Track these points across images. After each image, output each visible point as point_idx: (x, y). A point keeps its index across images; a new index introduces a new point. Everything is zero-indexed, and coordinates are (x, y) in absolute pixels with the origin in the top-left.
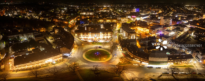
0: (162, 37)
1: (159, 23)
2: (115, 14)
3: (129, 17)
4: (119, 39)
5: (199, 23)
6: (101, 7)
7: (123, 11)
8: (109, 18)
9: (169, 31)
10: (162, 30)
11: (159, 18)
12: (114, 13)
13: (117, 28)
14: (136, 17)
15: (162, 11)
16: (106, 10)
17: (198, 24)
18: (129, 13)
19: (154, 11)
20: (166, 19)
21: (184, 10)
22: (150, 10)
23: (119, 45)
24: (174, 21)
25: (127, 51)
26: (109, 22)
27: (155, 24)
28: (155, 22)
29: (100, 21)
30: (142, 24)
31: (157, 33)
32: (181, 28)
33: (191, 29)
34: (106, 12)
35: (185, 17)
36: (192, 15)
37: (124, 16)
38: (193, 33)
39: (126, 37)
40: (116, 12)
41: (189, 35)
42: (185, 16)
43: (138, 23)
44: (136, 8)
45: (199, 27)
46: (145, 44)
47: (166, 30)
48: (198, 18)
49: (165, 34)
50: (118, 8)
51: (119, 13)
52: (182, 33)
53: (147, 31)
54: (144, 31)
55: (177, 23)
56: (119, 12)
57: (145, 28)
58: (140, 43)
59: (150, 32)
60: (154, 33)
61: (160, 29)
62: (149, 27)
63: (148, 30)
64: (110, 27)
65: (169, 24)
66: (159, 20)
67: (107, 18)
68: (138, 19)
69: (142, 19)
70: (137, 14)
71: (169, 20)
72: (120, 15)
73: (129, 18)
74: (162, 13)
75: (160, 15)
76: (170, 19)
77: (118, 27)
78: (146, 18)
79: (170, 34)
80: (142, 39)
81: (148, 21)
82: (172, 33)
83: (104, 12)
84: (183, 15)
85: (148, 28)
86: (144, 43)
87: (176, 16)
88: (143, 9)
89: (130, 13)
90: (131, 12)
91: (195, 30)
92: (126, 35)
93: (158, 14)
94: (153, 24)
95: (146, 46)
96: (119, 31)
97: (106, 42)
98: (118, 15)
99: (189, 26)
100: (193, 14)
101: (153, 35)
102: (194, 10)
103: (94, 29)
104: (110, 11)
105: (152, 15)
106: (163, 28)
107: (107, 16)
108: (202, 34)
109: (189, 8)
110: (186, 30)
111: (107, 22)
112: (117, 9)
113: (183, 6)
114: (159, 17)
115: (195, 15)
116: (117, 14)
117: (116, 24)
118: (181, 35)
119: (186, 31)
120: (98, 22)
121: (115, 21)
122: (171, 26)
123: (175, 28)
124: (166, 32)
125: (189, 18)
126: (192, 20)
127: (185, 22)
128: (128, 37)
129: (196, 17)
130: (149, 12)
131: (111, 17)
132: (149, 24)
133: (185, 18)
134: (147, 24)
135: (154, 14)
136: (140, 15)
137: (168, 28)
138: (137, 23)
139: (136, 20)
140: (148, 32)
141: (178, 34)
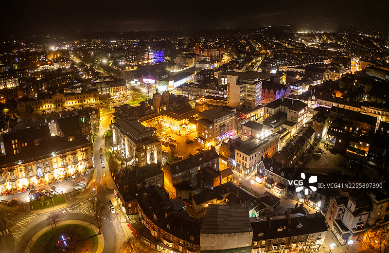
0: (237, 151)
1: (223, 99)
2: (88, 74)
3: (134, 83)
4: (111, 171)
5: (342, 91)
6: (42, 53)
7: (115, 64)
8: (73, 94)
9: (253, 125)
10: (234, 123)
11: (224, 81)
12: (86, 71)
13: (100, 127)
14: (156, 83)
15: (230, 55)
16: (56, 61)
17: (339, 95)
18: (132, 67)
19: (208, 59)
20: (243, 83)
21: (295, 50)
22: (194, 55)
23: (115, 193)
24: (267, 90)
25: (140, 215)
26: (75, 109)
27: (214, 102)
28: (213, 97)
29: (44, 107)
30: (174, 105)
31: (221, 134)
32: (290, 115)
33: (321, 115)
34: (59, 69)
35: (300, 74)
36: (320, 65)
37: (117, 80)
38: (325, 131)
39: (132, 158)
40: (92, 69)
41: (316, 139)
42: (299, 70)
43: (163, 103)
44: (153, 48)
45: (341, 106)
46: (189, 183)
47: (246, 125)
48: (338, 72)
49: (245, 138)
50: (98, 53)
51: (102, 71)
52: (294, 131)
53: (192, 129)
54: (183, 133)
55: (278, 97)
56: (102, 66)
57: (184, 121)
58: (173, 180)
59: (199, 133)
60: (213, 136)
61: (227, 120)
62: (197, 115)
63: (193, 127)
64: (80, 128)
65: (254, 101)
66: (225, 87)
67: (67, 95)
68: (162, 88)
69: (172, 87)
70: (159, 72)
71: (253, 86)
72: (105, 78)
73: (134, 89)
74: (232, 63)
75: (225, 70)
76: (255, 83)
77: (104, 122)
78: (186, 84)
79: (258, 136)
80: (179, 164)
81: (192, 95)
82: (265, 134)
83: (53, 71)
84: (294, 64)
85: (192, 121)
86: (186, 176)
87: (274, 71)
88: (174, 54)
89: (135, 68)
90: (138, 66)
91: (331, 118)
92: (131, 152)
93: (221, 67)
94: (209, 106)
95: (191, 189)
96: (108, 138)
97: (77, 188)
98: (100, 78)
99: (312, 104)
100: (322, 59)
101: (208, 145)
102: (322, 45)
103: (31, 144)
104: (73, 64)
105: (203, 73)
106: (238, 115)
107: (66, 86)
108: (354, 129)
109: (307, 41)
110: (305, 118)
111: (67, 110)
112: (95, 55)
113: (289, 35)
114: (223, 79)
115: (328, 65)
116: (96, 75)
117: (97, 112)
118: (291, 141)
119: (305, 121)
120: (38, 115)
121: (92, 101)
122: (259, 107)
123: (273, 113)
124: (246, 129)
125: (310, 76)
126: (319, 82)
127: (302, 90)
128: (136, 157)
129: (332, 70)
130: (191, 63)
131: (79, 87)
132: (197, 104)
133: (298, 77)
134: (190, 106)
135: (207, 66)
136: (166, 73)
137: (252, 116)
138: (158, 103)
139: (157, 94)
140: (195, 135)
141: (282, 135)
